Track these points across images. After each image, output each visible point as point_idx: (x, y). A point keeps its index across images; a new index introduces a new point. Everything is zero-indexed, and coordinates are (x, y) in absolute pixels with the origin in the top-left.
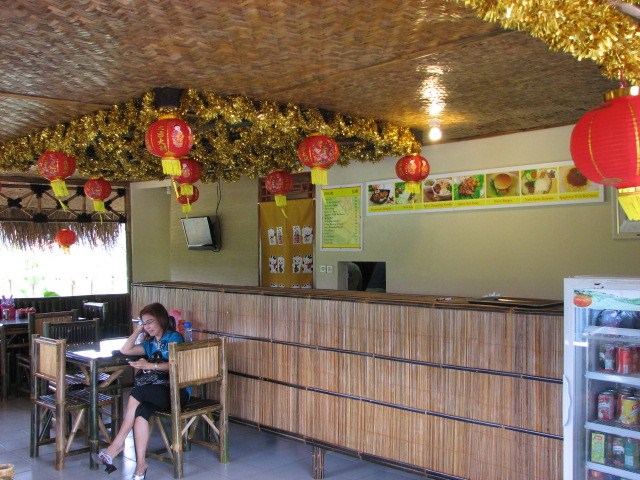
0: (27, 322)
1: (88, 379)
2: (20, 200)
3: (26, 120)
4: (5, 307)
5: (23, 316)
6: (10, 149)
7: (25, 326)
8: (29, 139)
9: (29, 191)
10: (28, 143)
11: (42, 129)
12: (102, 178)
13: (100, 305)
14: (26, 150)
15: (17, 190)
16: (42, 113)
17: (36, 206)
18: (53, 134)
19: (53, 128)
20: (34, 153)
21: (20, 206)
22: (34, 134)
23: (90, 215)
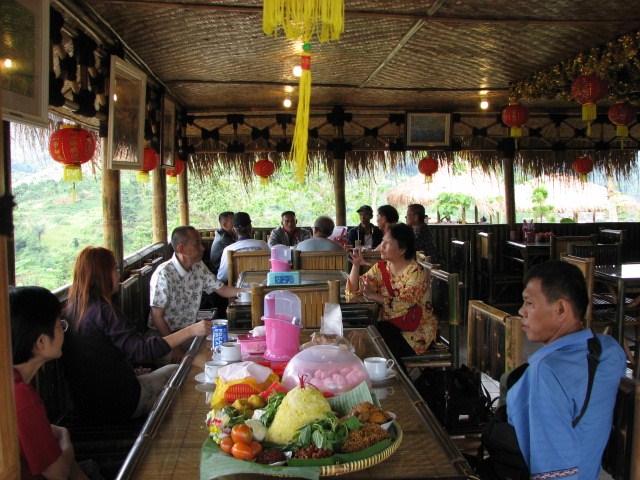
0: (549, 245)
1: (615, 299)
2: (539, 129)
3: (562, 47)
4: (526, 230)
5: (543, 240)
6: (542, 77)
7: (547, 248)
8: (561, 66)
9: (547, 120)
10: (560, 70)
11: (575, 56)
12: (627, 103)
13: (618, 232)
14: (558, 77)
15: (536, 120)
16: (579, 38)
17: (554, 135)
18: (587, 59)
19: (587, 53)
20: (566, 79)
21: (541, 136)
22: (566, 61)
23: (608, 143)
